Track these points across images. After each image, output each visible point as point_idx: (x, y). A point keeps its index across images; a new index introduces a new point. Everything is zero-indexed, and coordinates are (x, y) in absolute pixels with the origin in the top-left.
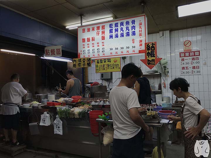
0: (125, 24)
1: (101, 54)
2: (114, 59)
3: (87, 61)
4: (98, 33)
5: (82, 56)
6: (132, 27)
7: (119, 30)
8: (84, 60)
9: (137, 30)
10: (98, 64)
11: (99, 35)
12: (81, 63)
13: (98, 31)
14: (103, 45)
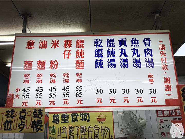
0: (129, 43)
1: (73, 101)
2: (98, 114)
3: (32, 115)
4: (67, 52)
5: (17, 103)
6: (145, 50)
7: (118, 53)
8: (23, 114)
9: (157, 57)
10: (55, 125)
11: (68, 58)
12: (13, 120)
13: (67, 49)
14: (80, 81)
